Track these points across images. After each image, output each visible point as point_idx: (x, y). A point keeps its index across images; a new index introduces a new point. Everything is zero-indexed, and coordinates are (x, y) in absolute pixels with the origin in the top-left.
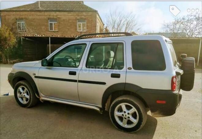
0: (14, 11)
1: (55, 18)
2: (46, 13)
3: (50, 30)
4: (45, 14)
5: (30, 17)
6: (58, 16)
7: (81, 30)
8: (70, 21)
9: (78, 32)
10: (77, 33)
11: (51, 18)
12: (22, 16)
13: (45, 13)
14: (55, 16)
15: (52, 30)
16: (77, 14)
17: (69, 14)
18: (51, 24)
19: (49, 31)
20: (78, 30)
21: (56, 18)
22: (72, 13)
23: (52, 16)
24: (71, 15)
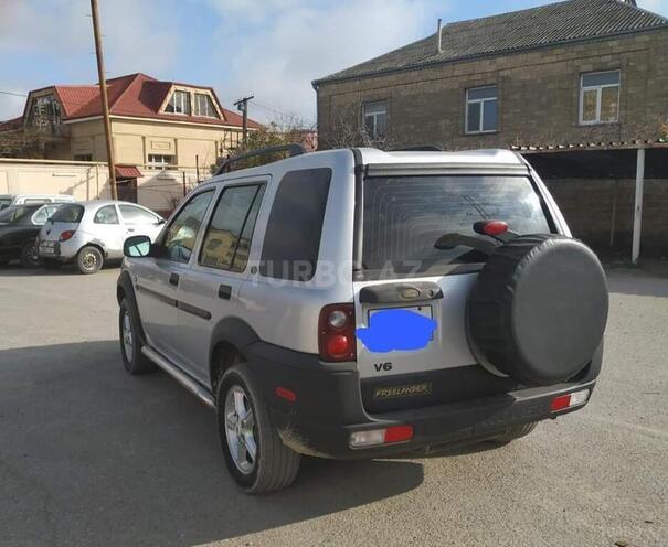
0: (355, 78)
1: (489, 82)
2: (459, 69)
3: (469, 130)
4: (456, 73)
5: (405, 92)
6: (501, 73)
7: (593, 117)
8: (550, 86)
9: (582, 126)
10: (578, 130)
11: (476, 83)
12: (379, 91)
13: (454, 70)
14: (489, 75)
15: (478, 129)
16: (578, 52)
17: (547, 59)
18: (475, 108)
19: (464, 135)
20: (581, 117)
21: (494, 80)
22: (557, 51)
23: (480, 77)
24: (554, 59)
